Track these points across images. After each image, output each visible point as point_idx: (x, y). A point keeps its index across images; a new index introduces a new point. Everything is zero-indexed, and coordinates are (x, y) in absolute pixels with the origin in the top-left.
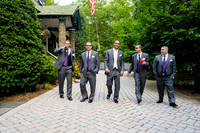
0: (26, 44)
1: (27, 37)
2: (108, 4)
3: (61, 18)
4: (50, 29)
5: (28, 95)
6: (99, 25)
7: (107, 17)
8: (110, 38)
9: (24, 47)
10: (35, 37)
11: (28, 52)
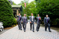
0: (10, 15)
1: (10, 14)
2: (29, 4)
3: (17, 8)
4: (14, 11)
5: (10, 27)
6: (27, 9)
7: (29, 7)
8: (30, 13)
9: (9, 16)
10: (12, 13)
11: (10, 17)
